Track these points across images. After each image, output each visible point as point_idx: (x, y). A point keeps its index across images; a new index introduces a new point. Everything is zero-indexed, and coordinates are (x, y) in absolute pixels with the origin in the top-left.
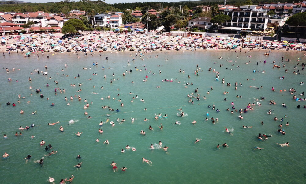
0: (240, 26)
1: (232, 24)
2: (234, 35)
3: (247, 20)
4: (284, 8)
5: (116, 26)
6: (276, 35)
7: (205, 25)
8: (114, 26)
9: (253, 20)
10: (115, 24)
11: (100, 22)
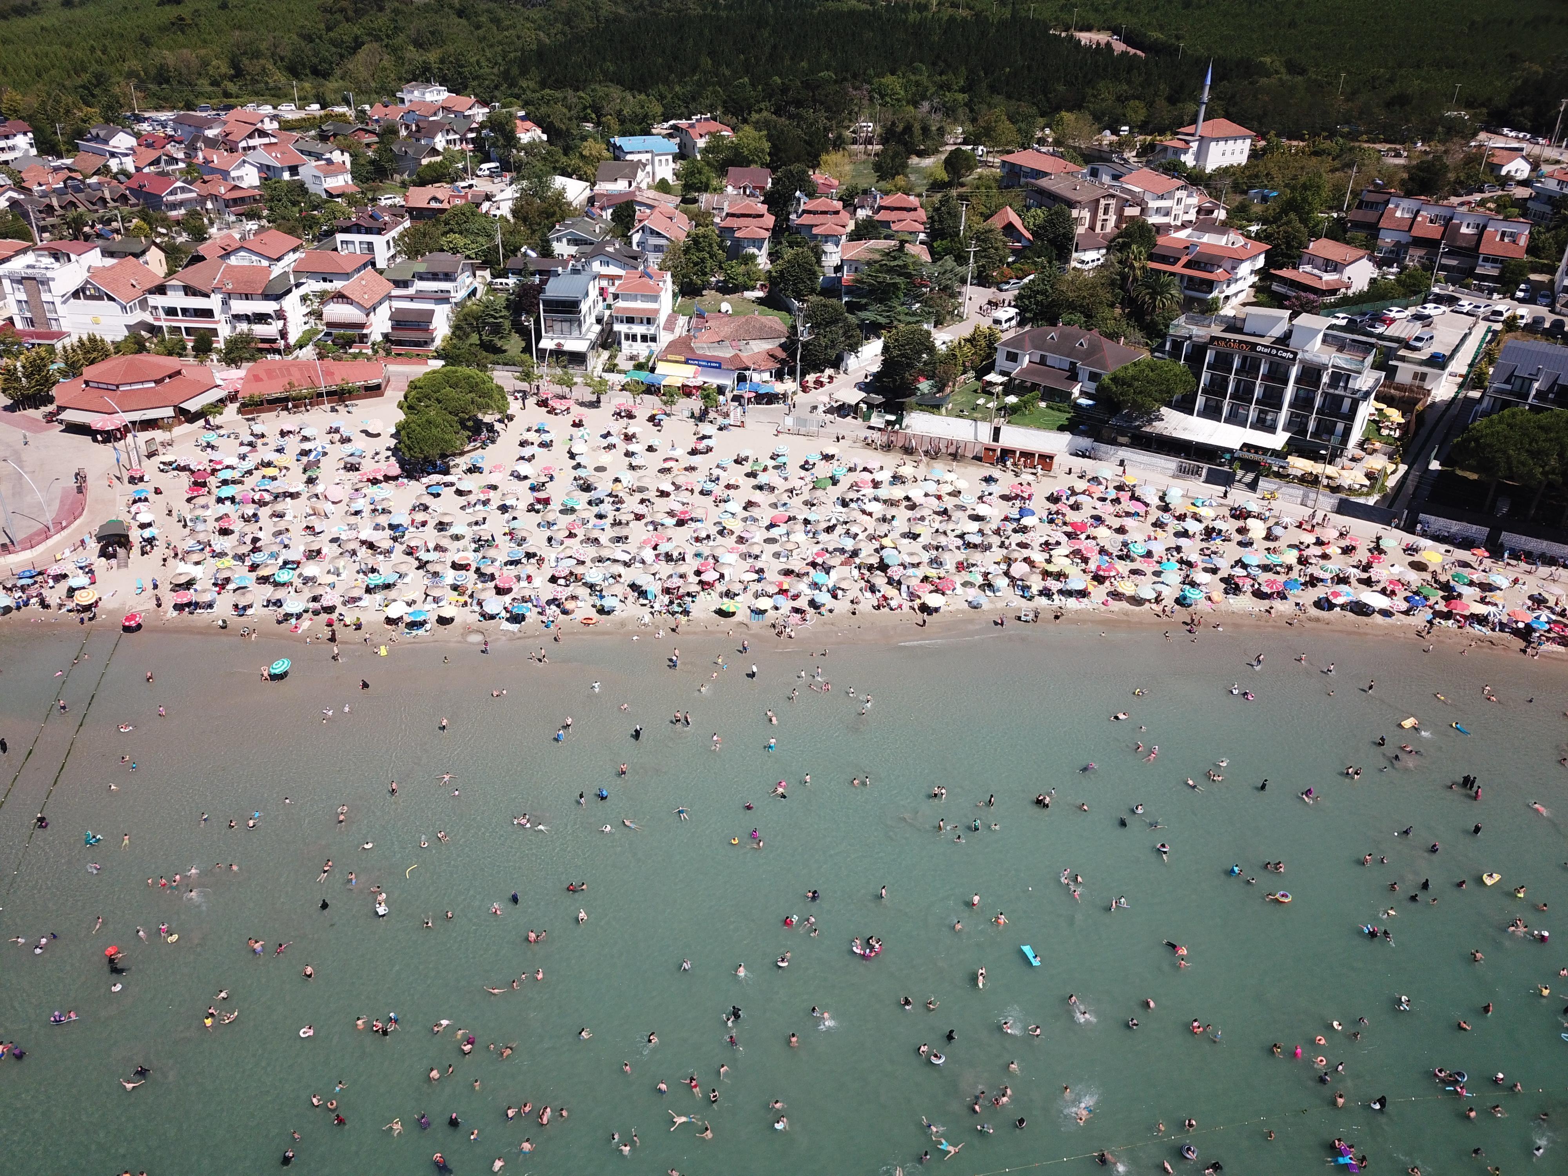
0: (1235, 419)
1: (1200, 401)
2: (1206, 467)
3: (1272, 400)
4: (1483, 249)
5: (644, 338)
6: (1407, 473)
7: (1073, 377)
8: (634, 338)
9: (1302, 403)
10: (639, 329)
11: (566, 325)
